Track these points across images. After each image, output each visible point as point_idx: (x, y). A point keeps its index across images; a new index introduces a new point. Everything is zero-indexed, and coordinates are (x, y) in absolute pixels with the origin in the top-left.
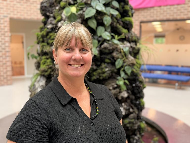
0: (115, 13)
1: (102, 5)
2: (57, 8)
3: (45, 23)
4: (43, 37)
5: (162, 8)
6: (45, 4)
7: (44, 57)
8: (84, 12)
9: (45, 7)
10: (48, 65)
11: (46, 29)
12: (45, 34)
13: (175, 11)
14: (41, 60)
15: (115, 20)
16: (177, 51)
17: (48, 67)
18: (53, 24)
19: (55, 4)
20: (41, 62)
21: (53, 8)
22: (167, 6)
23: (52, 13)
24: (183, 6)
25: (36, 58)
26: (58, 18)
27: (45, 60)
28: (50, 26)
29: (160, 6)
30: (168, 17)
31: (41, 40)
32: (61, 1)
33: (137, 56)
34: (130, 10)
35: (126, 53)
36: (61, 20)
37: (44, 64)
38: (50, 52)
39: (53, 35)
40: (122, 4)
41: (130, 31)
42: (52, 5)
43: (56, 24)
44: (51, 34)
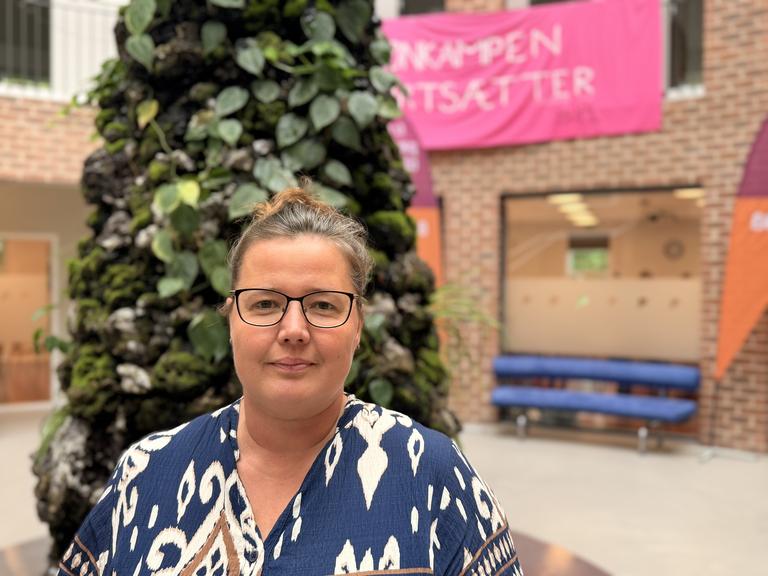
0: (336, 200)
1: (288, 174)
2: (140, 181)
3: (98, 229)
4: (87, 276)
5: (580, 144)
6: (97, 166)
7: (86, 349)
8: (227, 197)
9: (100, 176)
10: (98, 380)
11: (96, 253)
12: (93, 266)
13: (628, 155)
14: (76, 358)
16: (642, 302)
17: (95, 385)
18: (123, 235)
19: (134, 167)
20: (78, 366)
21: (128, 180)
22: (595, 137)
23: (122, 197)
24: (654, 137)
25: (63, 348)
26: (142, 216)
27: (89, 360)
28: (111, 242)
29: (571, 140)
30: (602, 178)
31: (82, 286)
32: (151, 158)
33: (431, 341)
34: (396, 185)
35: (374, 334)
36: (150, 221)
37: (84, 373)
38: (105, 332)
39: (121, 272)
40: (367, 168)
41: (398, 257)
42: (122, 170)
43: (134, 235)
44: (114, 269)
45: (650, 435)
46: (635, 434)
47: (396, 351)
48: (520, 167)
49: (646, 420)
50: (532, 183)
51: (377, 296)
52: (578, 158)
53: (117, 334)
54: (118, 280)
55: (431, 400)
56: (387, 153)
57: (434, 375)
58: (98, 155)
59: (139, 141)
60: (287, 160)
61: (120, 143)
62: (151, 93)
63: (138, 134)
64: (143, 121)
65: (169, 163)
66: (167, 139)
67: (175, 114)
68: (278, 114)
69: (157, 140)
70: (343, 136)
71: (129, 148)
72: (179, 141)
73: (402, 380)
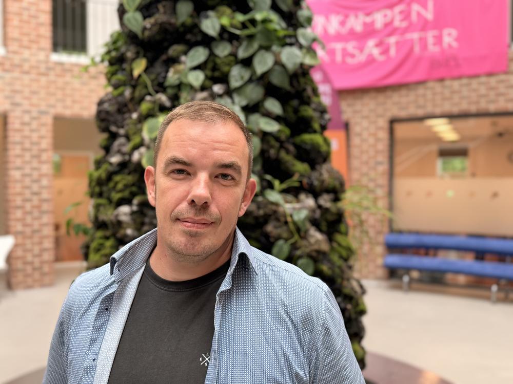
0: (272, 127)
1: (238, 109)
2: (135, 116)
3: (107, 149)
4: (100, 183)
5: (448, 83)
6: (106, 106)
7: (100, 234)
9: (107, 112)
10: (106, 256)
11: (105, 167)
12: (104, 176)
14: (92, 240)
15: (273, 142)
18: (123, 154)
19: (131, 106)
20: (94, 245)
21: (127, 115)
22: (459, 77)
23: (122, 127)
24: (502, 77)
25: (85, 232)
26: (136, 140)
27: (101, 241)
28: (115, 159)
29: (441, 80)
30: (464, 106)
31: (97, 189)
32: (142, 99)
33: (342, 228)
34: (315, 115)
35: (300, 224)
36: (141, 144)
37: (98, 250)
38: (112, 223)
39: (122, 180)
40: (295, 103)
41: (318, 167)
42: (123, 108)
43: (131, 154)
44: (117, 178)
45: (500, 290)
46: (489, 289)
47: (316, 236)
48: (404, 100)
49: (497, 279)
50: (413, 111)
51: (302, 196)
52: (447, 92)
53: (119, 224)
54: (120, 186)
55: (342, 271)
56: (309, 91)
57: (344, 253)
58: (106, 98)
59: (134, 87)
60: (237, 98)
61: (121, 89)
62: (142, 54)
63: (133, 83)
64: (136, 73)
65: (154, 102)
66: (153, 86)
67: (158, 68)
68: (230, 65)
69: (146, 87)
70: (277, 80)
71: (128, 93)
72: (161, 87)
73: (321, 257)
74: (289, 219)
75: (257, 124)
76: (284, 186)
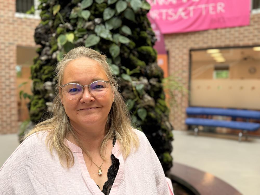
0: (126, 41)
1: (108, 31)
2: (54, 35)
3: (40, 53)
4: (36, 71)
5: (219, 31)
6: (39, 30)
7: (36, 97)
8: (85, 40)
9: (40, 34)
10: (39, 107)
11: (39, 62)
12: (38, 67)
13: (237, 34)
14: (32, 101)
15: (126, 49)
16: (242, 88)
17: (38, 109)
18: (48, 55)
19: (52, 30)
20: (33, 103)
21: (50, 35)
22: (225, 28)
23: (48, 41)
24: (247, 28)
25: (29, 97)
26: (54, 47)
27: (37, 101)
28: (44, 58)
29: (216, 29)
30: (227, 43)
31: (35, 75)
32: (58, 26)
33: (162, 96)
34: (149, 37)
35: (140, 92)
36: (57, 49)
37: (35, 105)
38: (42, 90)
39: (47, 69)
40: (138, 29)
41: (150, 64)
42: (48, 31)
43: (51, 55)
44: (45, 68)
45: (243, 135)
46: (237, 135)
47: (148, 99)
48: (197, 40)
49: (242, 130)
50: (201, 45)
51: (141, 78)
52: (219, 36)
53: (46, 91)
54: (46, 72)
55: (161, 118)
56: (146, 24)
57: (163, 109)
58: (39, 26)
59: (54, 20)
60: (107, 26)
61: (47, 22)
62: (58, 2)
63: (53, 18)
64: (55, 12)
65: (64, 27)
66: (63, 19)
67: (66, 10)
68: (104, 8)
69: (60, 20)
70: (128, 16)
71: (50, 23)
72: (68, 20)
73: (150, 109)
74: (134, 89)
75: (118, 39)
76: (132, 72)
